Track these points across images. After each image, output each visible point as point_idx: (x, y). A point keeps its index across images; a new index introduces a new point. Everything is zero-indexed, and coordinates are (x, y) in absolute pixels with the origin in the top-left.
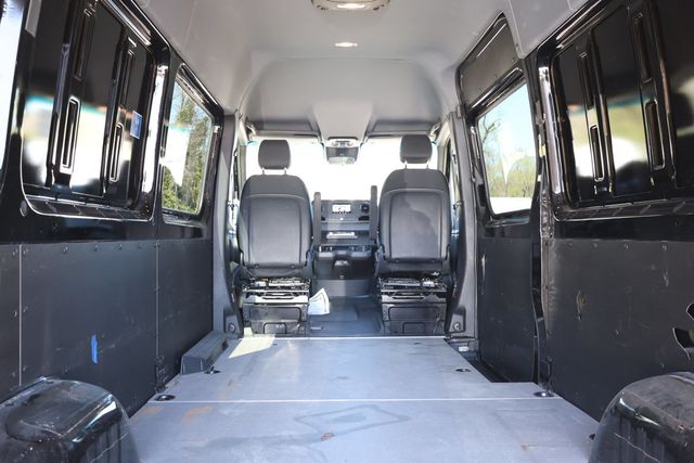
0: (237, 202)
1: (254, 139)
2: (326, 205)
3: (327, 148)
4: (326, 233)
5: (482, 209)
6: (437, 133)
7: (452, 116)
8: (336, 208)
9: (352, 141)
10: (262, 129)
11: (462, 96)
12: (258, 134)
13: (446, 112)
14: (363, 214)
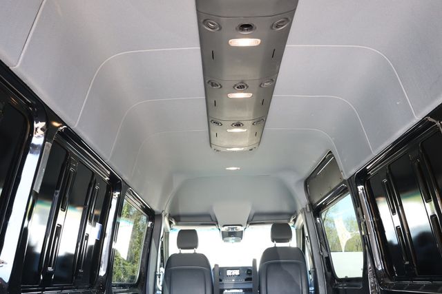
0: (163, 270)
1: (174, 227)
2: (222, 271)
3: (222, 232)
4: (223, 290)
5: (329, 274)
6: (295, 221)
7: (304, 211)
8: (229, 273)
9: (238, 227)
10: (179, 221)
11: (309, 198)
12: (177, 225)
13: (300, 208)
14: (248, 276)
